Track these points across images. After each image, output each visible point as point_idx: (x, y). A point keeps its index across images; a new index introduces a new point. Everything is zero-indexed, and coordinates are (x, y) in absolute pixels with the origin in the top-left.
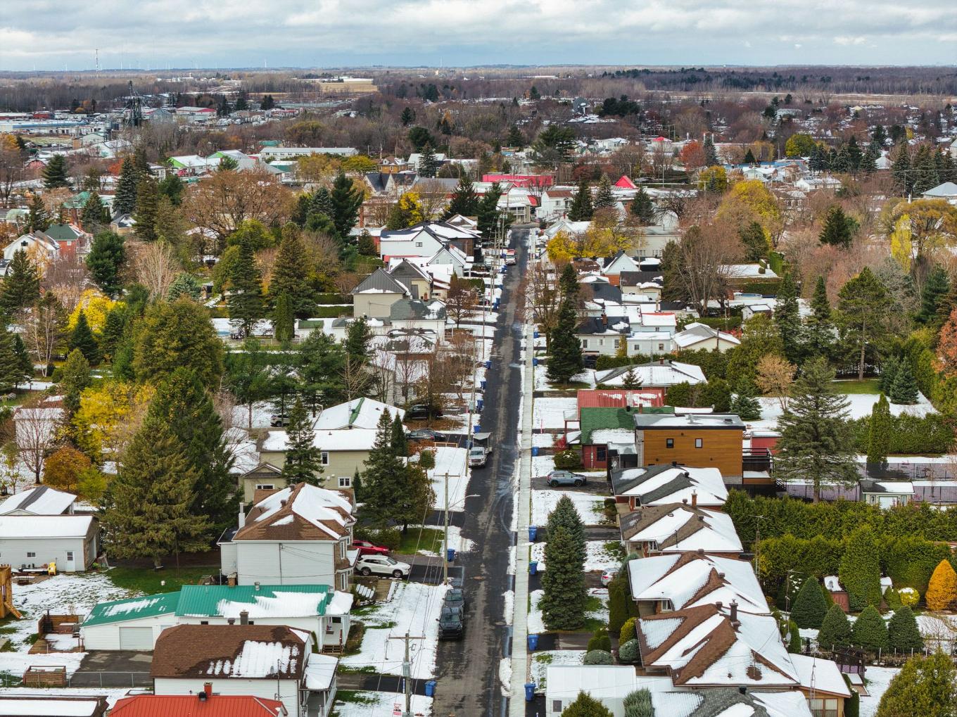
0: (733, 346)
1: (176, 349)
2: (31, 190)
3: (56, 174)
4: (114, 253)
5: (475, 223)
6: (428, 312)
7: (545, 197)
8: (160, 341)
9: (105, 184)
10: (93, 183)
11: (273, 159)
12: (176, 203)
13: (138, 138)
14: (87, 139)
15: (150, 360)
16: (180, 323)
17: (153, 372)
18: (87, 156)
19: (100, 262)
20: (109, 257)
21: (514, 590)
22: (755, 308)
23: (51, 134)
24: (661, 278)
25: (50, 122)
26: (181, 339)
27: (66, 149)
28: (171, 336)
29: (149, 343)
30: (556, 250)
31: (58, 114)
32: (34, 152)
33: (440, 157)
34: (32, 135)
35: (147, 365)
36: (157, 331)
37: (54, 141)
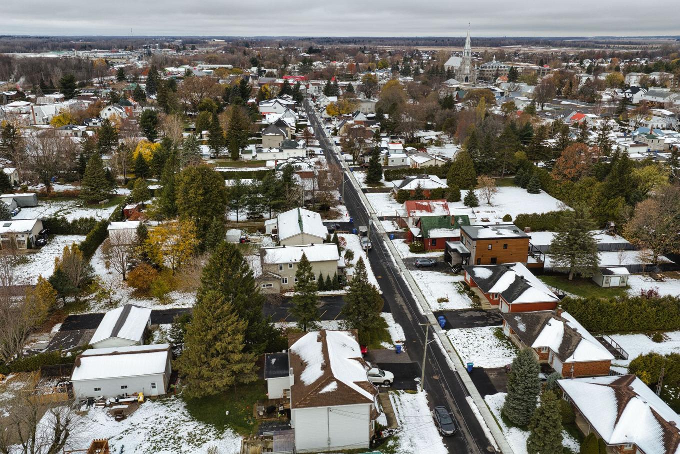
0: (444, 163)
1: (202, 195)
2: (112, 81)
3: (121, 75)
4: (152, 119)
5: (292, 97)
6: (298, 145)
7: (311, 86)
8: (192, 190)
9: (141, 79)
10: (136, 80)
11: (203, 69)
12: (174, 91)
13: (150, 60)
14: (132, 60)
15: (187, 201)
16: (203, 179)
17: (189, 207)
18: (132, 66)
19: (146, 124)
20: (150, 122)
21: (469, 395)
22: (426, 138)
23: (118, 58)
24: (379, 123)
25: (117, 54)
26: (204, 189)
27: (124, 64)
28: (198, 188)
29: (186, 191)
30: (330, 110)
31: (120, 50)
32: (112, 65)
33: (263, 68)
34: (111, 58)
35: (185, 203)
36: (190, 184)
37: (119, 61)
